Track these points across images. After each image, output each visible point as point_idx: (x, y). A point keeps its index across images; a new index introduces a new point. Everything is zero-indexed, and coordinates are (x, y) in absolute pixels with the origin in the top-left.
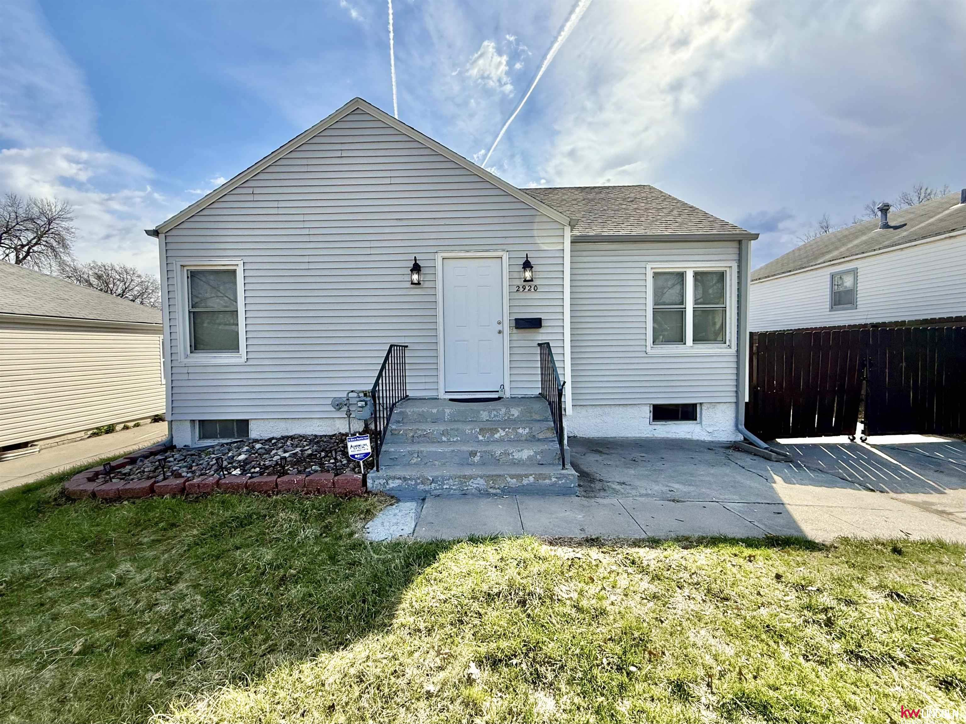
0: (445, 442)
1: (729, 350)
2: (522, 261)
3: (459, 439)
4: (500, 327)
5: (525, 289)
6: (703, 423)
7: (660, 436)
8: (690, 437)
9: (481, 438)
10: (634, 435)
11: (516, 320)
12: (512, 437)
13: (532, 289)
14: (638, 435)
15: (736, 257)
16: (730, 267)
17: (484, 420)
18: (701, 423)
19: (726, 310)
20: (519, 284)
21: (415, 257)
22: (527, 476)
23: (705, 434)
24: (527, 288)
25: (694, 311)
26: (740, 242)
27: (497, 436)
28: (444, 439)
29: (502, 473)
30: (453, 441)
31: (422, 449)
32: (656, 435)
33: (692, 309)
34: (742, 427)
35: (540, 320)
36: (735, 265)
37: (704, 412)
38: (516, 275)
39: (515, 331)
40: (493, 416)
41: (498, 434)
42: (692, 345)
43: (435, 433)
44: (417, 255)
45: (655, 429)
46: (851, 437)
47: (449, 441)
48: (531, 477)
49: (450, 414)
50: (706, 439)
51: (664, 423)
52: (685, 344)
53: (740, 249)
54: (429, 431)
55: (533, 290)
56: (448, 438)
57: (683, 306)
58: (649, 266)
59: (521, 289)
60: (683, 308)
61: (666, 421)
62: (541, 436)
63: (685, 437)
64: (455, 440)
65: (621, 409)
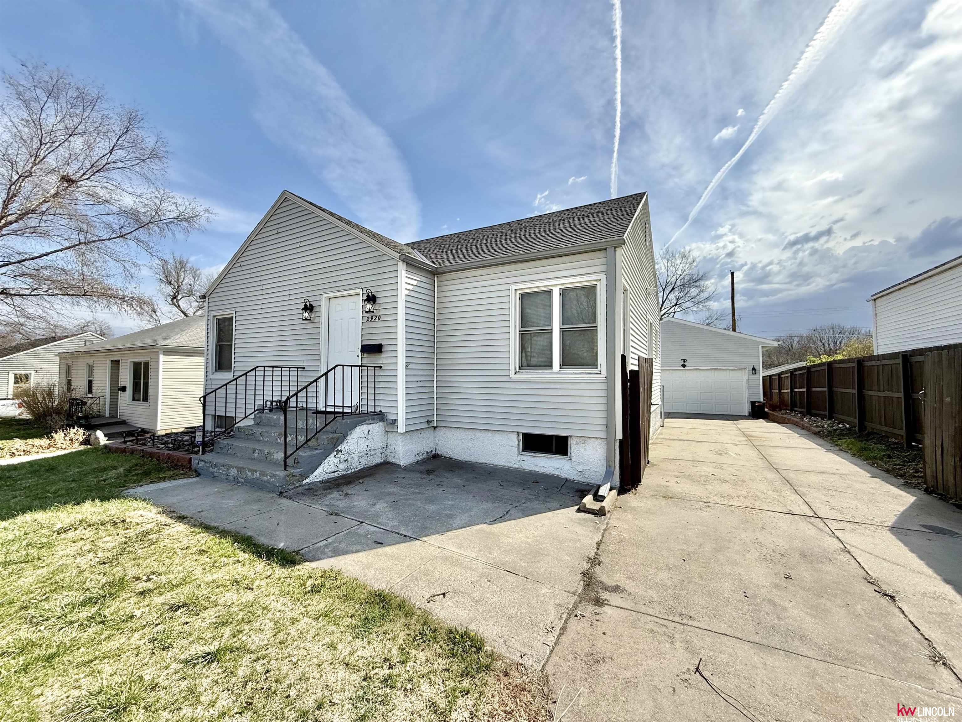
1: (600, 376)
3: (268, 439)
5: (372, 319)
6: (574, 459)
7: (527, 468)
8: (559, 474)
10: (502, 464)
13: (377, 318)
14: (506, 464)
15: (604, 268)
16: (599, 280)
18: (571, 459)
19: (596, 330)
23: (575, 472)
24: (374, 318)
25: (560, 331)
32: (524, 467)
33: (558, 330)
35: (381, 345)
36: (604, 277)
42: (558, 369)
45: (523, 460)
50: (576, 479)
51: (533, 454)
52: (552, 368)
53: (608, 258)
55: (377, 320)
58: (514, 287)
60: (549, 329)
61: (535, 453)
63: (554, 473)
65: (490, 434)
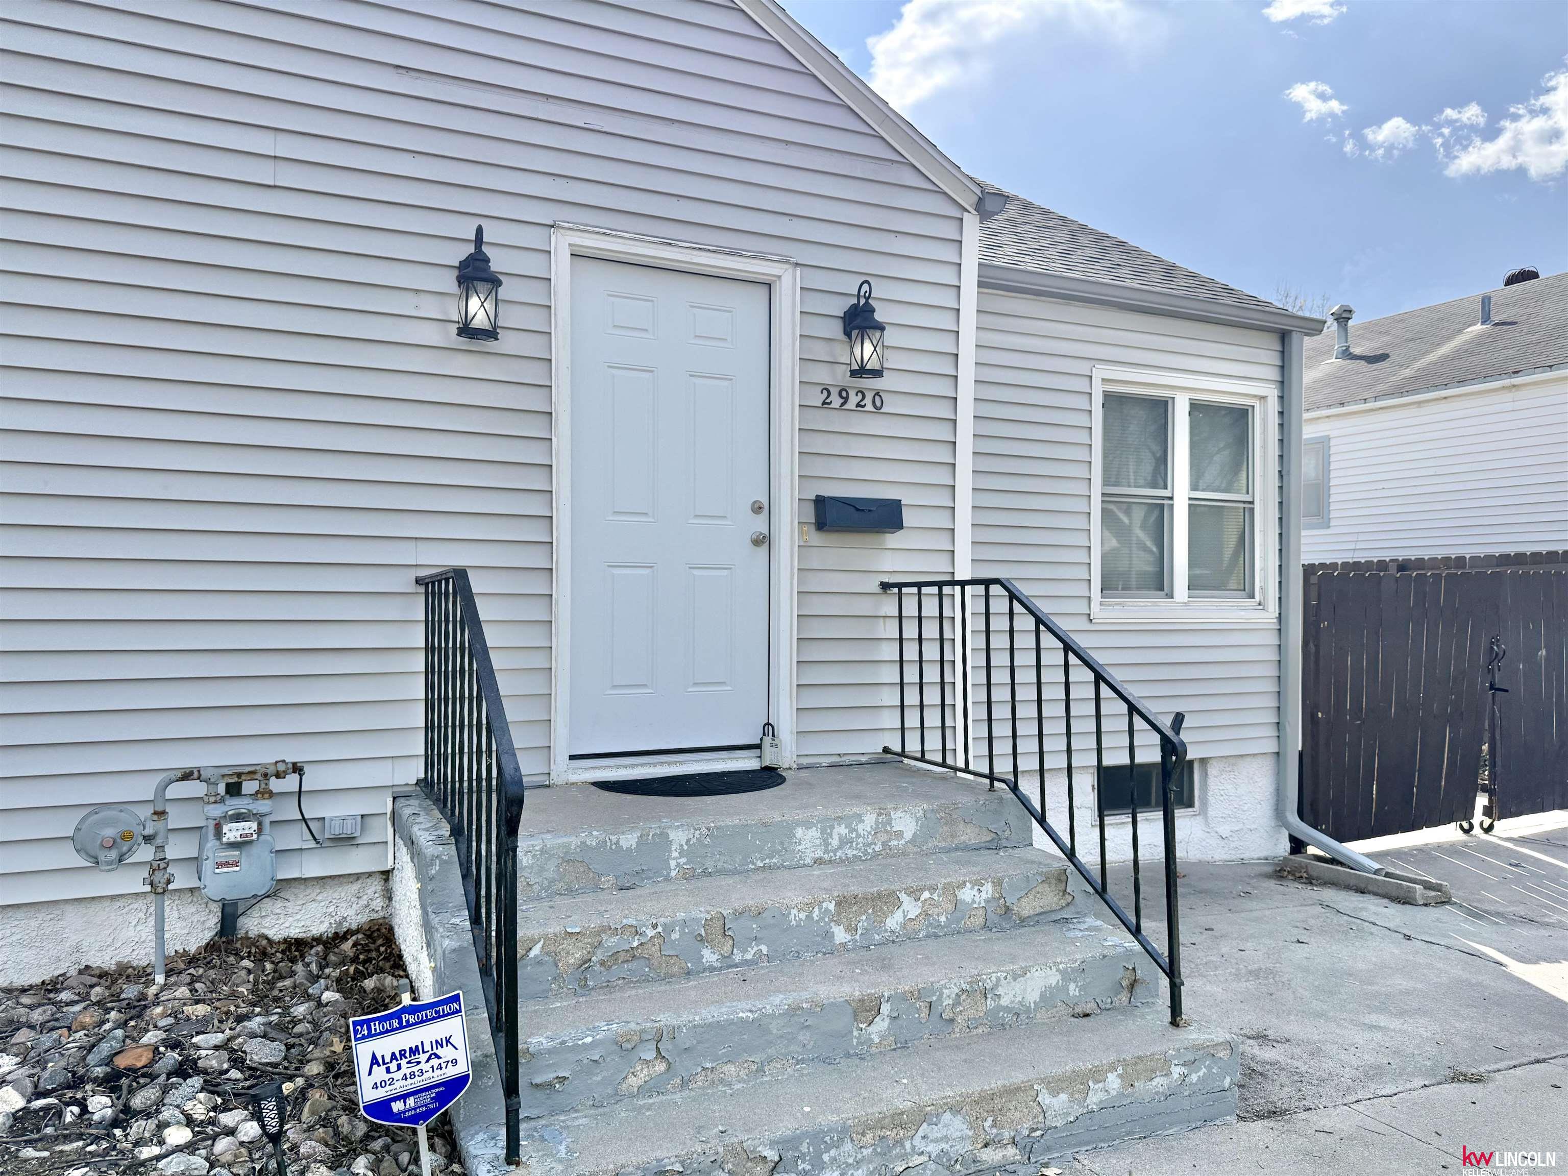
0: (712, 969)
1: (1262, 614)
2: (840, 307)
3: (765, 949)
4: (759, 525)
5: (846, 400)
6: (1211, 812)
8: (1184, 854)
9: (840, 935)
11: (820, 501)
12: (943, 919)
13: (868, 401)
15: (1274, 374)
16: (1263, 398)
17: (808, 861)
18: (1204, 812)
19: (1252, 510)
20: (827, 380)
21: (479, 231)
22: (1098, 1074)
23: (1215, 842)
24: (854, 399)
25: (1190, 505)
26: (1284, 337)
27: (894, 922)
28: (709, 956)
29: (1018, 1078)
30: (746, 962)
31: (666, 1019)
33: (1187, 502)
34: (1293, 818)
35: (896, 506)
36: (1272, 392)
37: (1212, 782)
38: (820, 351)
39: (816, 538)
40: (835, 842)
41: (898, 916)
42: (1186, 599)
43: (675, 936)
44: (485, 223)
46: (1466, 825)
47: (727, 963)
48: (1111, 1077)
49: (689, 852)
50: (1217, 857)
51: (1123, 819)
52: (1171, 596)
53: (1284, 354)
54: (650, 933)
55: (869, 407)
56: (727, 949)
57: (1166, 493)
58: (1100, 372)
59: (836, 401)
60: (1163, 498)
61: (1133, 813)
62: (1027, 908)
64: (749, 956)
